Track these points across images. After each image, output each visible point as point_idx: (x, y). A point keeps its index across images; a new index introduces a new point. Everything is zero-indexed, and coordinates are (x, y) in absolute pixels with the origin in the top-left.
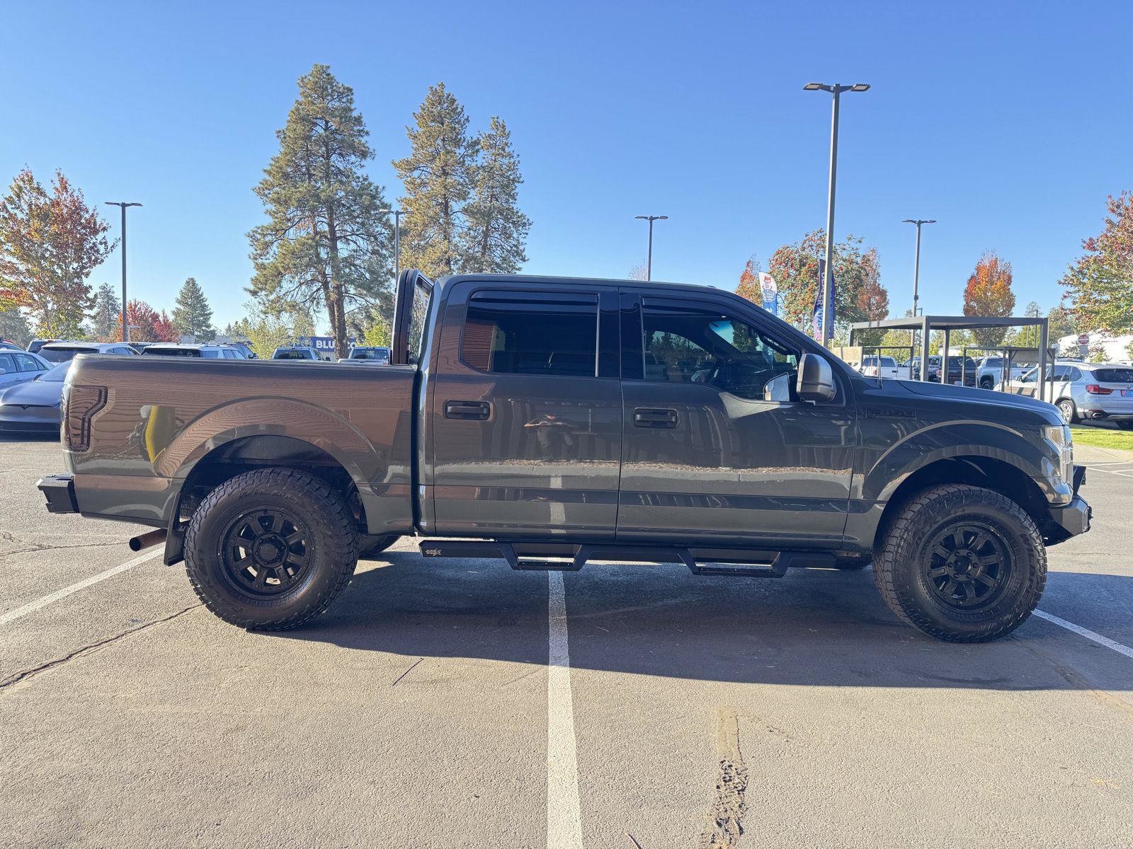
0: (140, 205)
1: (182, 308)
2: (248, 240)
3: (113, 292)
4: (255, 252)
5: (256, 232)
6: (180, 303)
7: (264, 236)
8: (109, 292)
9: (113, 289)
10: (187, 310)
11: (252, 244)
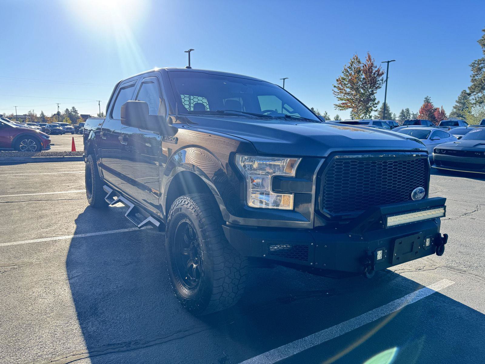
0: (394, 61)
1: (458, 104)
2: (471, 68)
3: (430, 100)
4: (474, 74)
5: (474, 63)
6: (457, 102)
7: (479, 64)
8: (429, 100)
9: (430, 99)
10: (460, 105)
11: (472, 69)
